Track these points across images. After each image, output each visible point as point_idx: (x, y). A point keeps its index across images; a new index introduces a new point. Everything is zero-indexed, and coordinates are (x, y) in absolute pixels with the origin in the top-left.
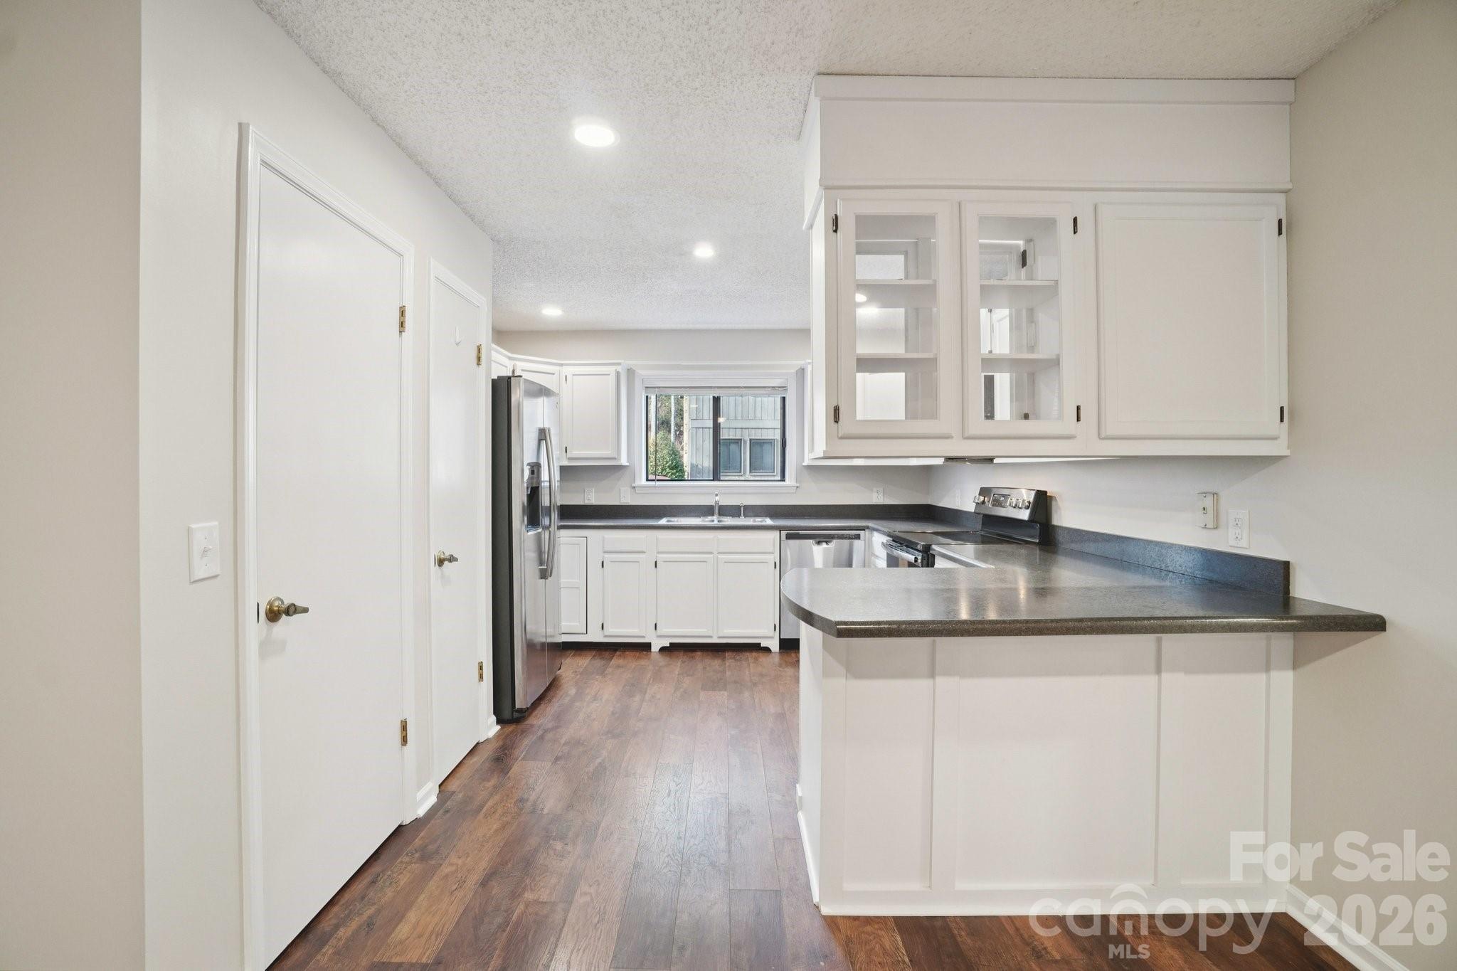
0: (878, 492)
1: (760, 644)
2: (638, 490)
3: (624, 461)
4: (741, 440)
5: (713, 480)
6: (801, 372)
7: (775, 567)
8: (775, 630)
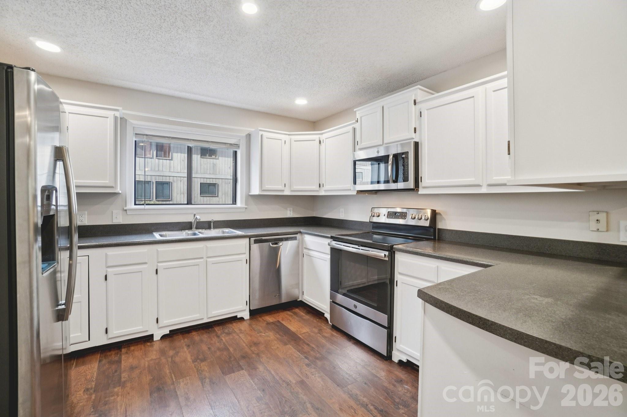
0: (290, 211)
1: (236, 316)
2: (128, 212)
3: (118, 190)
4: (151, 181)
5: (187, 204)
6: (249, 136)
7: (247, 263)
8: (247, 305)
